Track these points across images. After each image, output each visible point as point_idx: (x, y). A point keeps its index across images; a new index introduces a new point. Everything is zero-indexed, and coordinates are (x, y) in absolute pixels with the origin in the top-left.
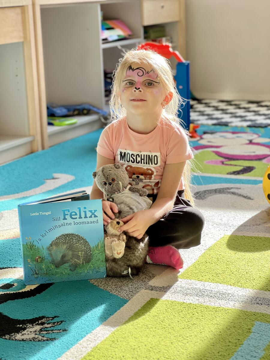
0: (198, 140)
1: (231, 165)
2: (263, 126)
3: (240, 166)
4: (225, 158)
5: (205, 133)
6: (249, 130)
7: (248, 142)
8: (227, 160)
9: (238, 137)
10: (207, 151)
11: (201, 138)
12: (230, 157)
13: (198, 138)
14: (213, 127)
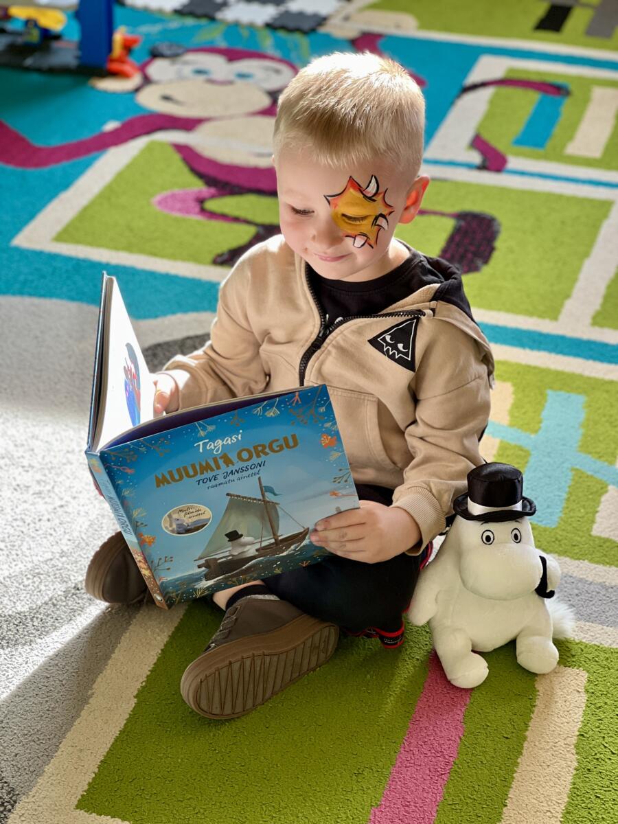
0: (137, 90)
1: (224, 217)
2: (306, 26)
3: (247, 222)
4: (209, 181)
5: (155, 55)
6: (268, 43)
7: (266, 102)
8: (213, 190)
9: (242, 76)
10: (161, 144)
11: (147, 80)
12: (222, 176)
13: (136, 80)
14: (176, 23)
